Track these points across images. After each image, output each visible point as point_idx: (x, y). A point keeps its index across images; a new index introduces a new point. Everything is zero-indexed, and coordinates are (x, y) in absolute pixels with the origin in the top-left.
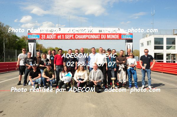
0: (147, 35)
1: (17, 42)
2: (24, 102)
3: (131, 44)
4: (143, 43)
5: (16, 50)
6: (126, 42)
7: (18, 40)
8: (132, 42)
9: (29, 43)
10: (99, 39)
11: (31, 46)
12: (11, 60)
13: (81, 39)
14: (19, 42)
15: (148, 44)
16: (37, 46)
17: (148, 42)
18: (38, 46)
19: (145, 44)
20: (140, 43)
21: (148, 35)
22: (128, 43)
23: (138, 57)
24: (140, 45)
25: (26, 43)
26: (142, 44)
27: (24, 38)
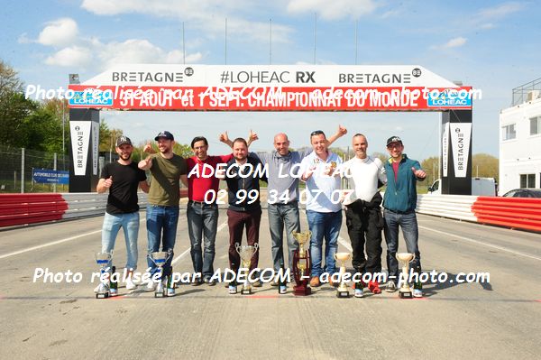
0: (530, 95)
1: (26, 120)
2: (56, 340)
3: (465, 127)
4: (512, 126)
5: (23, 149)
6: (444, 122)
7: (31, 113)
8: (470, 121)
9: (73, 124)
10: (339, 110)
11: (81, 133)
12: (3, 187)
13: (270, 109)
14: (36, 119)
15: (534, 130)
16: (104, 136)
17: (534, 121)
18: (107, 137)
19: (523, 128)
20: (501, 124)
21: (535, 93)
22: (454, 126)
23: (491, 179)
24: (502, 133)
25: (63, 124)
26: (511, 131)
27: (53, 104)
